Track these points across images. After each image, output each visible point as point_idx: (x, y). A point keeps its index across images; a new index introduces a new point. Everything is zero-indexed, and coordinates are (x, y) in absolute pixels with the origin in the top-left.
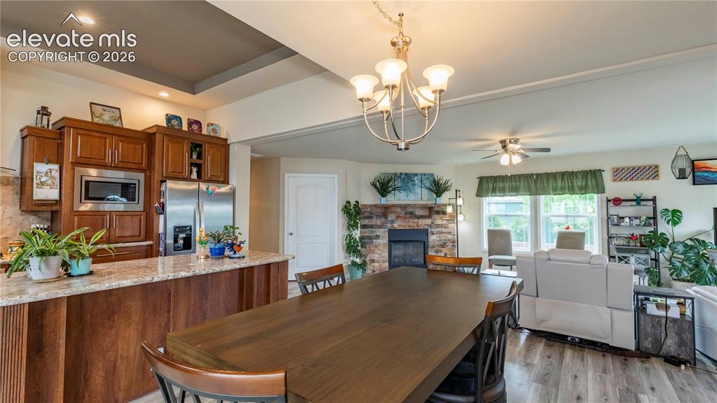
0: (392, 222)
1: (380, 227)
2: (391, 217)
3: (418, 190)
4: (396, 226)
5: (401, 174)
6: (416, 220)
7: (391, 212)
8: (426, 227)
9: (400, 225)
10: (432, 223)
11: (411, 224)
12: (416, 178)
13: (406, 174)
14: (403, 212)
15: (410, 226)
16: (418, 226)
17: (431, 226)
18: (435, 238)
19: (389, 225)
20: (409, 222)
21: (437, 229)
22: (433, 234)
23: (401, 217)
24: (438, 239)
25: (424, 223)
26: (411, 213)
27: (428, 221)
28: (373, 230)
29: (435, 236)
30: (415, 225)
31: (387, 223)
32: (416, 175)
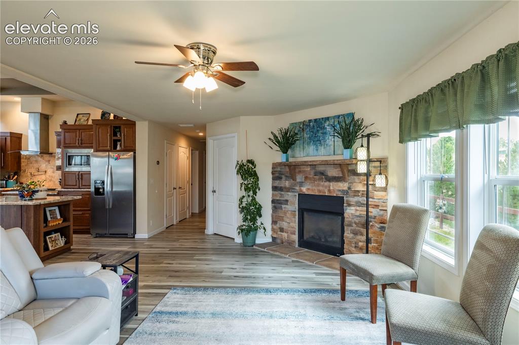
0: (301, 184)
1: (288, 190)
2: (299, 178)
3: (330, 140)
4: (304, 190)
5: (310, 121)
6: (327, 184)
7: (300, 172)
8: (340, 194)
9: (308, 189)
10: (349, 188)
11: (321, 188)
12: (327, 123)
13: (316, 120)
14: (312, 172)
15: (320, 191)
16: (329, 191)
17: (346, 192)
18: (353, 212)
19: (297, 188)
20: (318, 185)
21: (356, 199)
22: (349, 205)
23: (310, 179)
24: (358, 213)
25: (337, 188)
26: (322, 173)
27: (343, 186)
28: (283, 193)
29: (353, 208)
30: (326, 191)
31: (295, 185)
32: (328, 119)
